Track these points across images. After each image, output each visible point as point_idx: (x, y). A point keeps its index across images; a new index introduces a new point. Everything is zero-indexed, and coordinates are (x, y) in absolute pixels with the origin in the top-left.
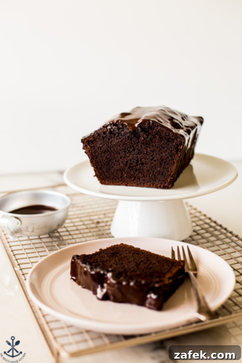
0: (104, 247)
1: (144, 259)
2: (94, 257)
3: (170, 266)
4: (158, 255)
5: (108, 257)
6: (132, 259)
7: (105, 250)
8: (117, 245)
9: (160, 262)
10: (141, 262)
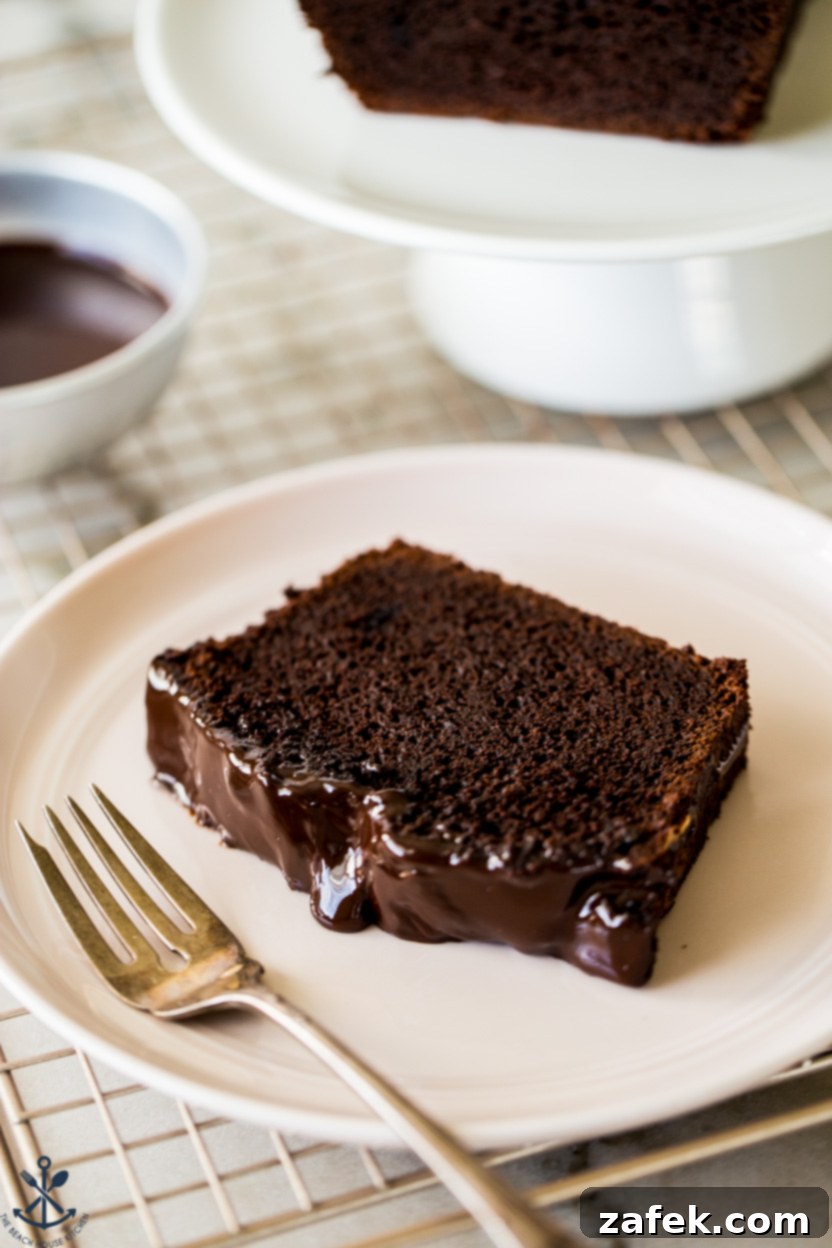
0: (309, 579)
1: (533, 661)
2: (261, 654)
3: (673, 704)
4: (601, 625)
5: (342, 655)
6: (470, 661)
7: (318, 596)
8: (374, 555)
9: (619, 674)
10: (518, 687)
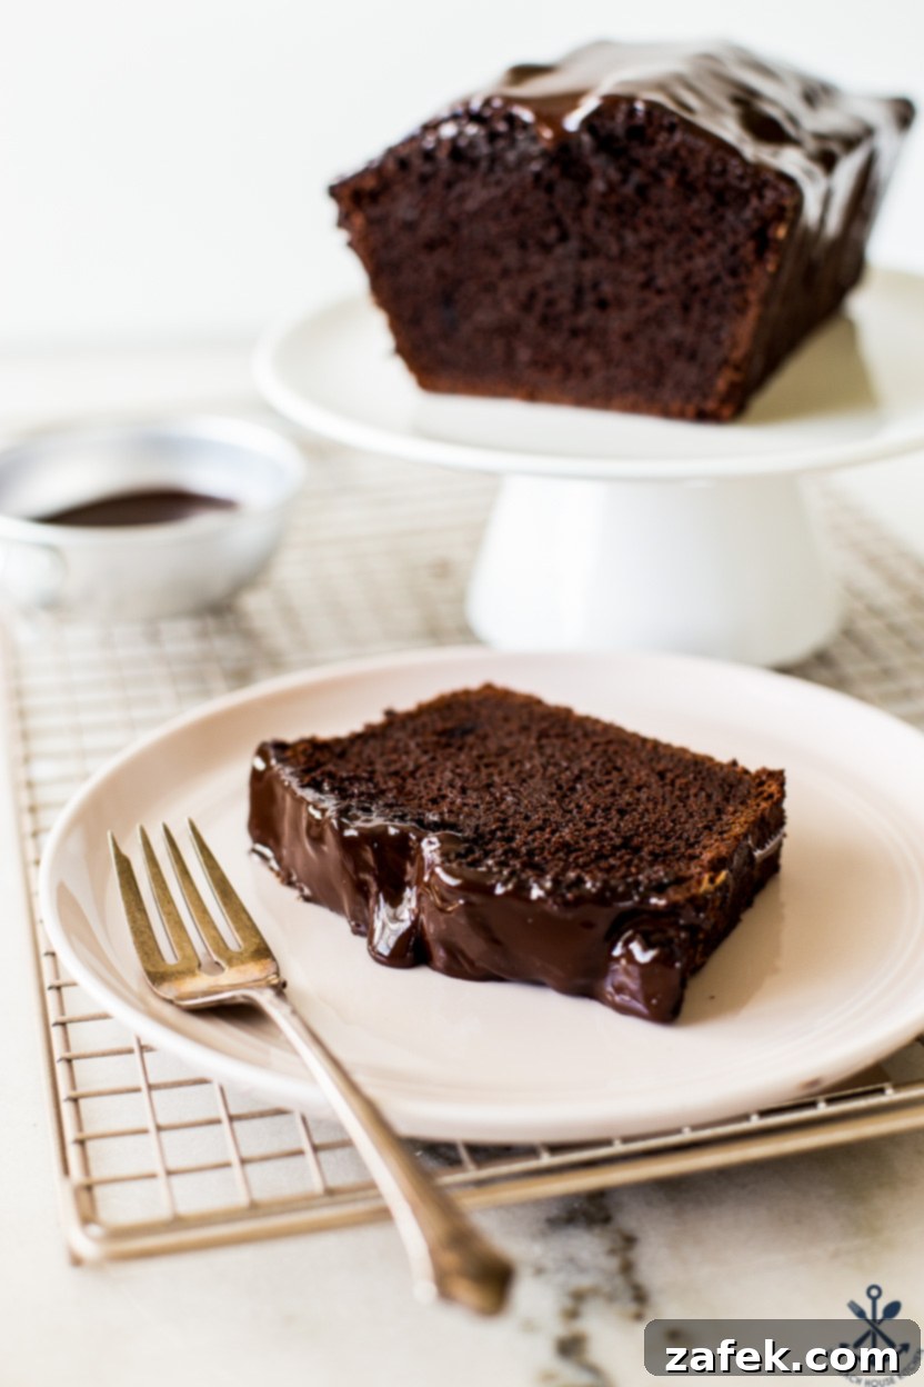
0: (405, 703)
1: (593, 763)
2: (355, 749)
3: (717, 798)
4: (656, 745)
5: (425, 752)
6: (538, 761)
7: (410, 716)
8: (467, 693)
9: (669, 776)
10: (578, 778)
